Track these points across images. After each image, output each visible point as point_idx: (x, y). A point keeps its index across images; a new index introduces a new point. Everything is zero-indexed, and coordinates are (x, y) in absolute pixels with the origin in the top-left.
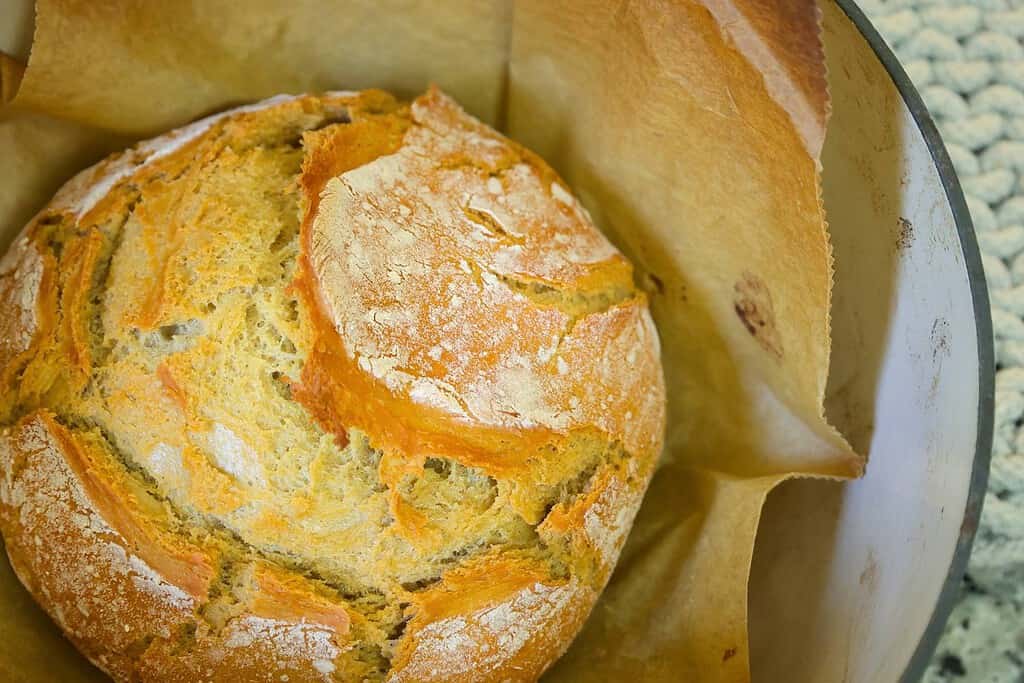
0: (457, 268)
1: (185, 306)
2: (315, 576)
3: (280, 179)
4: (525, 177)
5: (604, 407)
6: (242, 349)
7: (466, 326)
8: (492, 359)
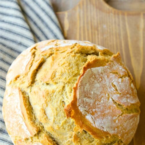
0: (105, 95)
1: (52, 81)
2: (54, 141)
3: (81, 62)
4: (127, 80)
5: (122, 132)
6: (59, 94)
7: (102, 107)
8: (104, 115)
